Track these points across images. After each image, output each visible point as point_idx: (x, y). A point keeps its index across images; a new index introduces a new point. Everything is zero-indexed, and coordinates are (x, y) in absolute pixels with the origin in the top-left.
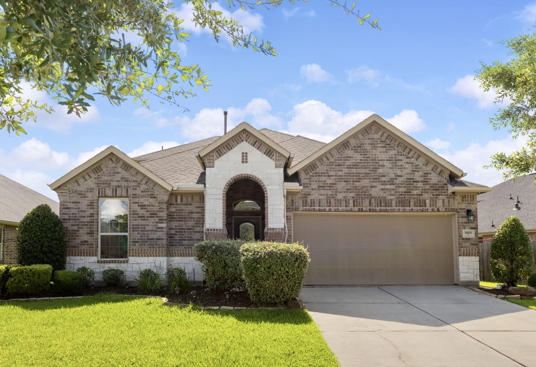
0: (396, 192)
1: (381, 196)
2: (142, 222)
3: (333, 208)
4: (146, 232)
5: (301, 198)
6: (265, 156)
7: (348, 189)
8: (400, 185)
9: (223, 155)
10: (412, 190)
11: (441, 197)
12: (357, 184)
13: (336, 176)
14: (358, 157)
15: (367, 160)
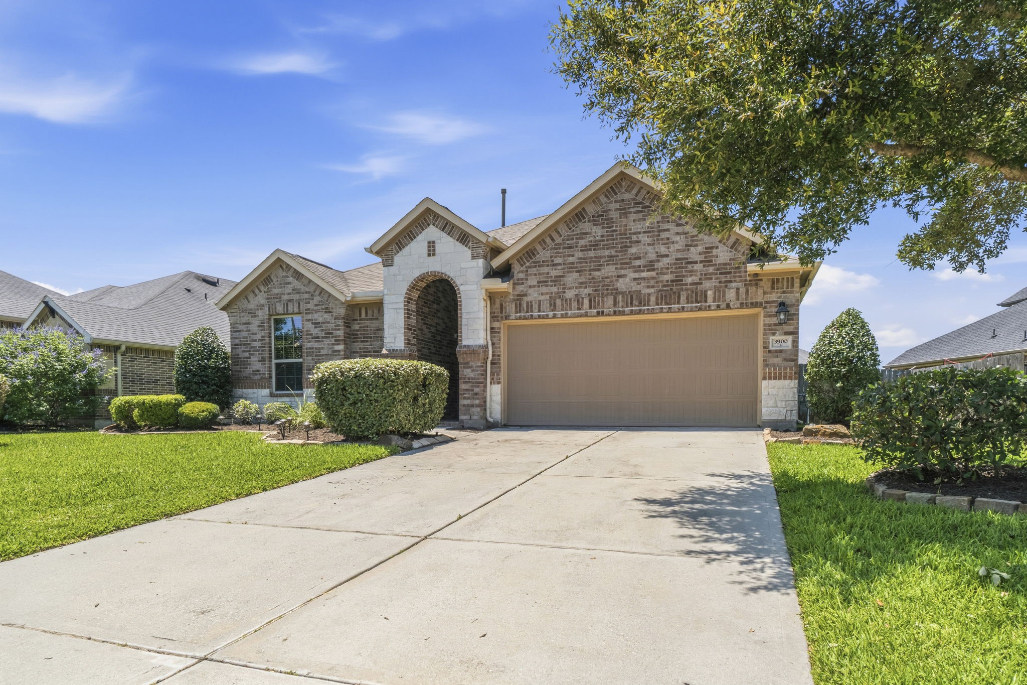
0: (657, 282)
1: (634, 289)
2: (316, 345)
3: (559, 313)
4: (320, 358)
5: (514, 300)
6: (458, 244)
7: (581, 283)
8: (665, 271)
9: (404, 247)
10: (684, 276)
11: (734, 285)
12: (597, 273)
13: (564, 264)
14: (598, 232)
15: (613, 235)
